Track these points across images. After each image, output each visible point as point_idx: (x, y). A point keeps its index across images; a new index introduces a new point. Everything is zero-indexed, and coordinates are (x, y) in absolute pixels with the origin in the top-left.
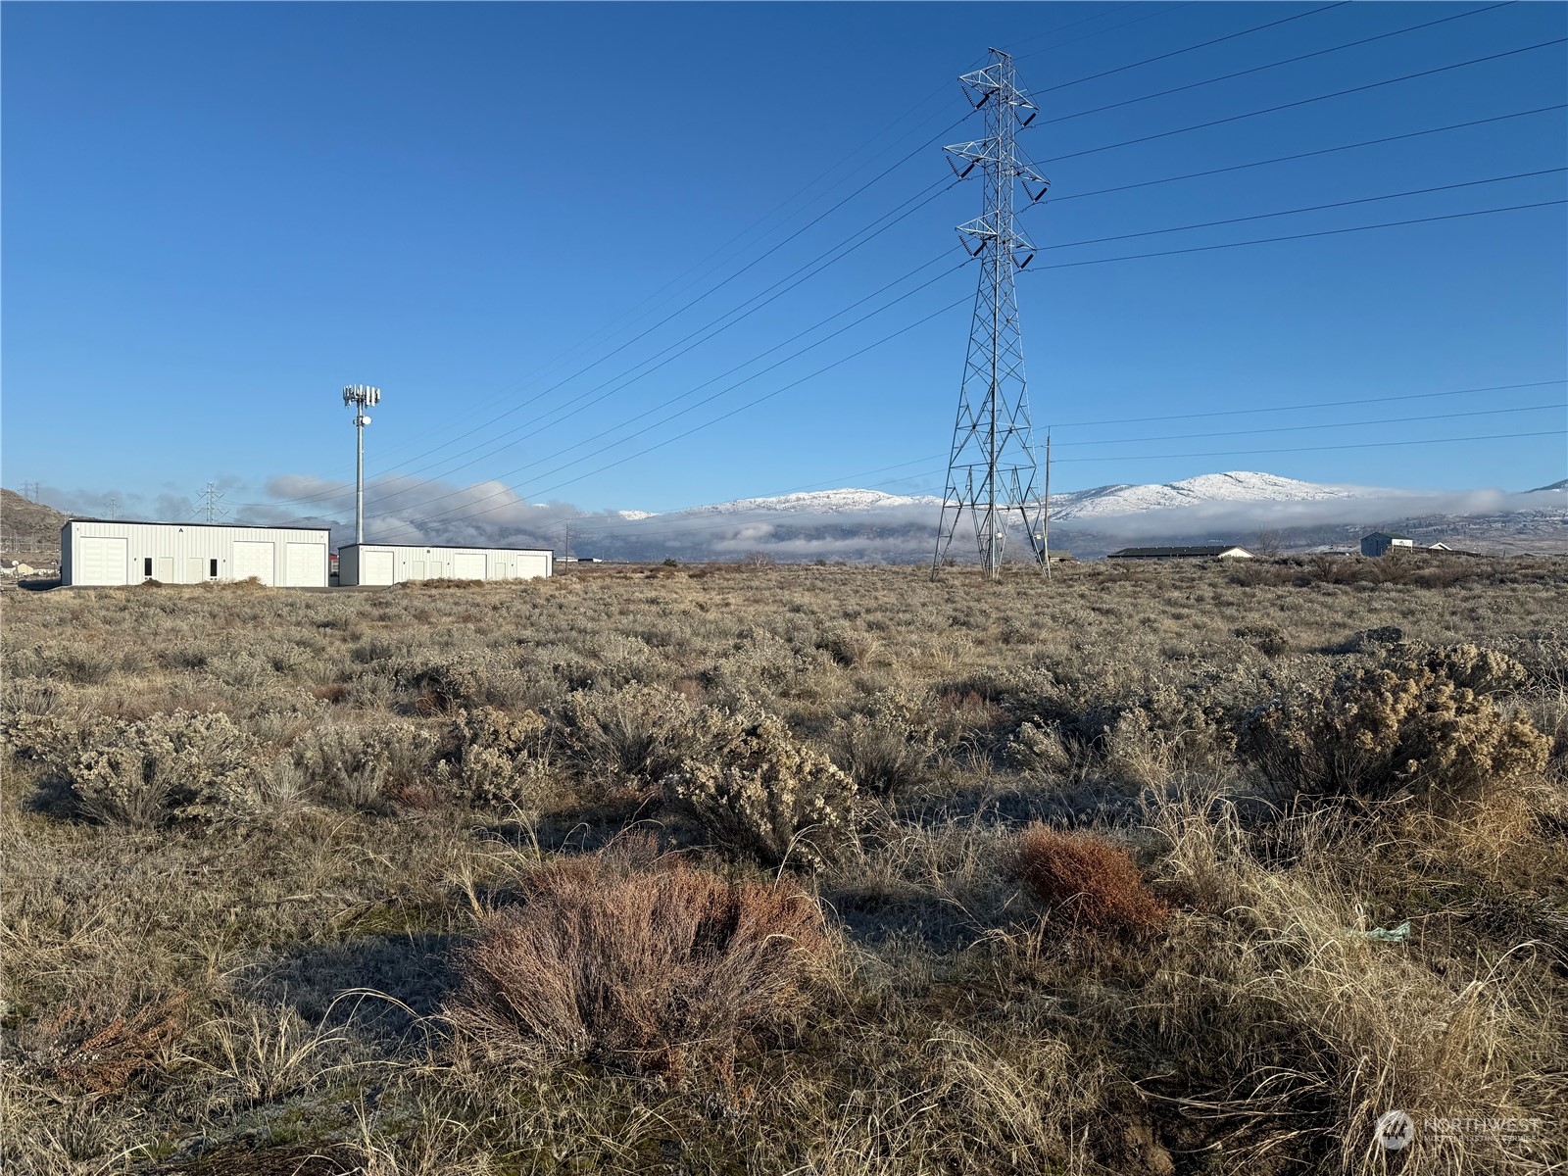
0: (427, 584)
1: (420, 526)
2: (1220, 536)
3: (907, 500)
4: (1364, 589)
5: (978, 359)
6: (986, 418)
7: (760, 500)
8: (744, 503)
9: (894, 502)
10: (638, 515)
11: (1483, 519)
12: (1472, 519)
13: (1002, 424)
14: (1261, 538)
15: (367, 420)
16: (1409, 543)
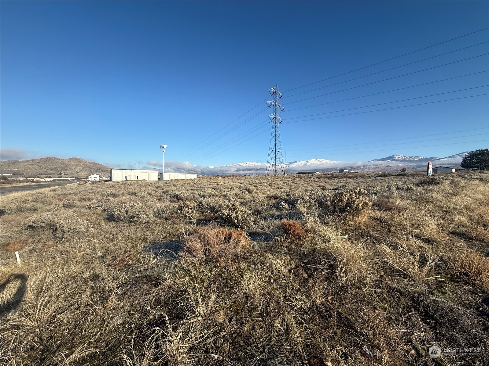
0: (175, 180)
1: (174, 170)
2: (314, 170)
3: (261, 164)
4: (340, 179)
5: (273, 139)
6: (274, 149)
7: (234, 164)
8: (232, 165)
10: (213, 167)
11: (360, 166)
12: (358, 167)
13: (277, 150)
14: (322, 170)
15: (164, 151)
16: (347, 171)
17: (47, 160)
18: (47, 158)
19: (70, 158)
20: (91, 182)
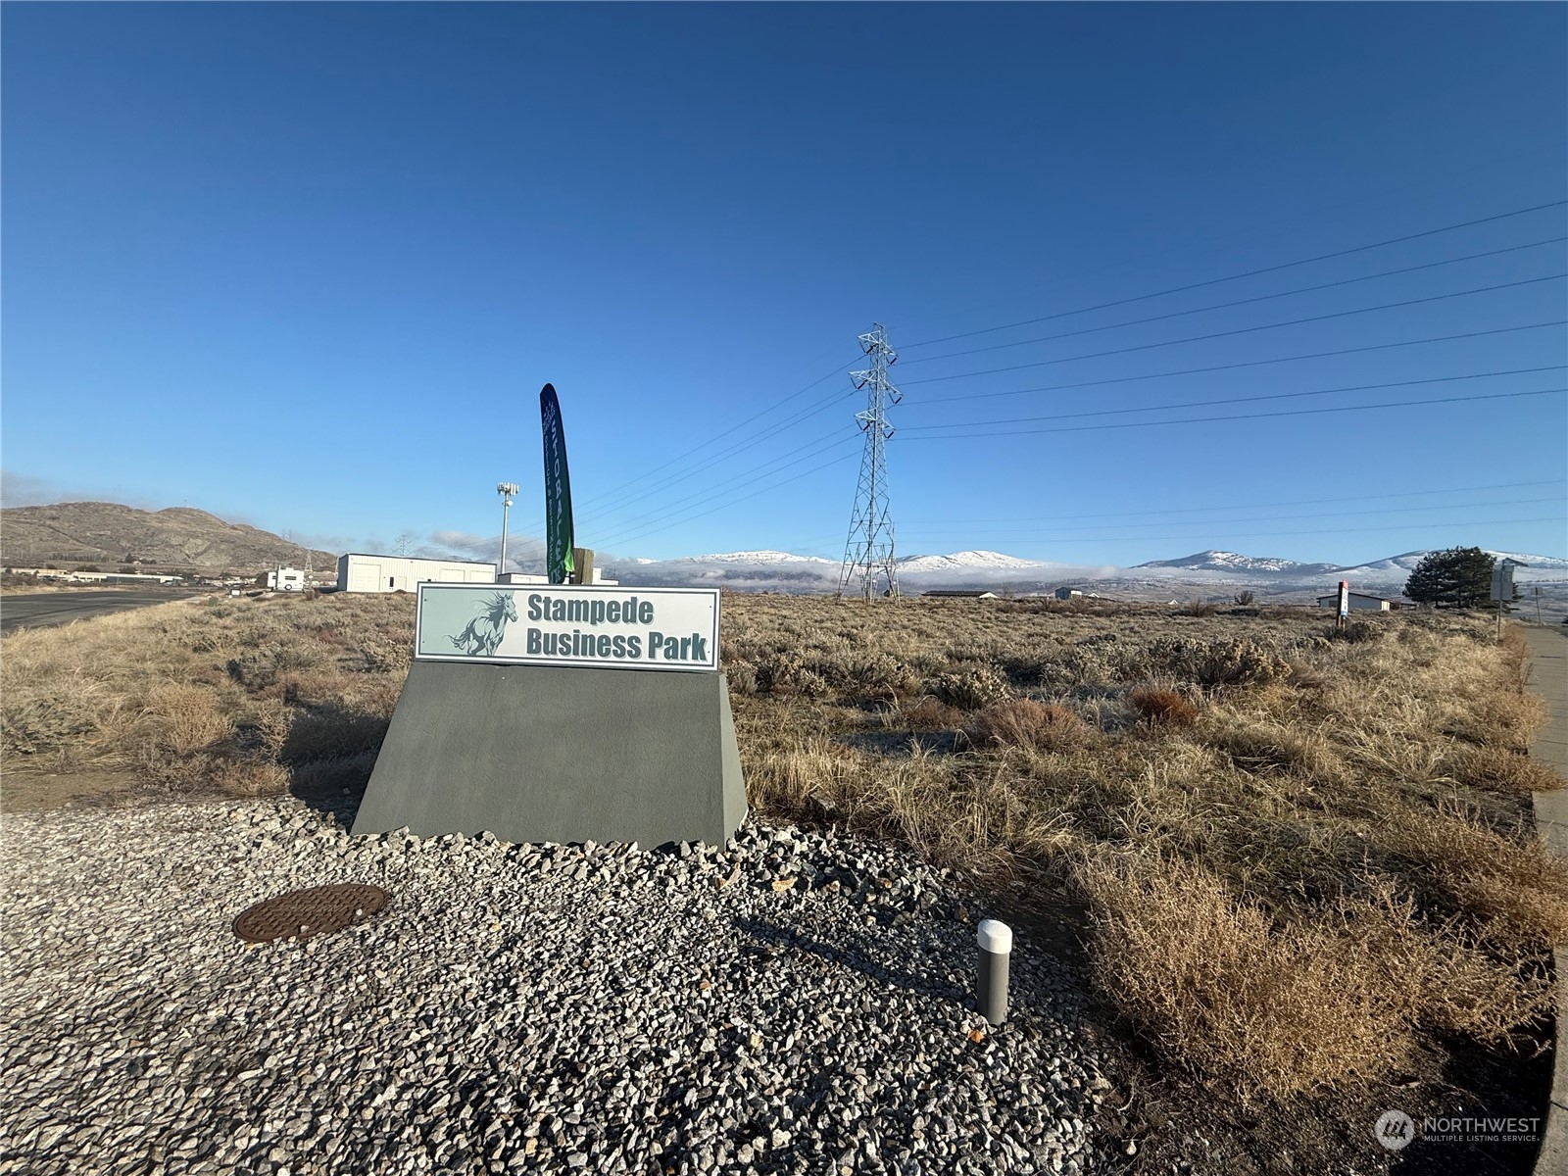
6: (868, 517)
7: (717, 556)
8: (709, 558)
9: (795, 560)
10: (648, 562)
11: (1107, 582)
12: (1101, 582)
14: (1006, 588)
15: (510, 503)
16: (1080, 593)
17: (86, 510)
18: (86, 505)
19: (168, 510)
20: (277, 591)
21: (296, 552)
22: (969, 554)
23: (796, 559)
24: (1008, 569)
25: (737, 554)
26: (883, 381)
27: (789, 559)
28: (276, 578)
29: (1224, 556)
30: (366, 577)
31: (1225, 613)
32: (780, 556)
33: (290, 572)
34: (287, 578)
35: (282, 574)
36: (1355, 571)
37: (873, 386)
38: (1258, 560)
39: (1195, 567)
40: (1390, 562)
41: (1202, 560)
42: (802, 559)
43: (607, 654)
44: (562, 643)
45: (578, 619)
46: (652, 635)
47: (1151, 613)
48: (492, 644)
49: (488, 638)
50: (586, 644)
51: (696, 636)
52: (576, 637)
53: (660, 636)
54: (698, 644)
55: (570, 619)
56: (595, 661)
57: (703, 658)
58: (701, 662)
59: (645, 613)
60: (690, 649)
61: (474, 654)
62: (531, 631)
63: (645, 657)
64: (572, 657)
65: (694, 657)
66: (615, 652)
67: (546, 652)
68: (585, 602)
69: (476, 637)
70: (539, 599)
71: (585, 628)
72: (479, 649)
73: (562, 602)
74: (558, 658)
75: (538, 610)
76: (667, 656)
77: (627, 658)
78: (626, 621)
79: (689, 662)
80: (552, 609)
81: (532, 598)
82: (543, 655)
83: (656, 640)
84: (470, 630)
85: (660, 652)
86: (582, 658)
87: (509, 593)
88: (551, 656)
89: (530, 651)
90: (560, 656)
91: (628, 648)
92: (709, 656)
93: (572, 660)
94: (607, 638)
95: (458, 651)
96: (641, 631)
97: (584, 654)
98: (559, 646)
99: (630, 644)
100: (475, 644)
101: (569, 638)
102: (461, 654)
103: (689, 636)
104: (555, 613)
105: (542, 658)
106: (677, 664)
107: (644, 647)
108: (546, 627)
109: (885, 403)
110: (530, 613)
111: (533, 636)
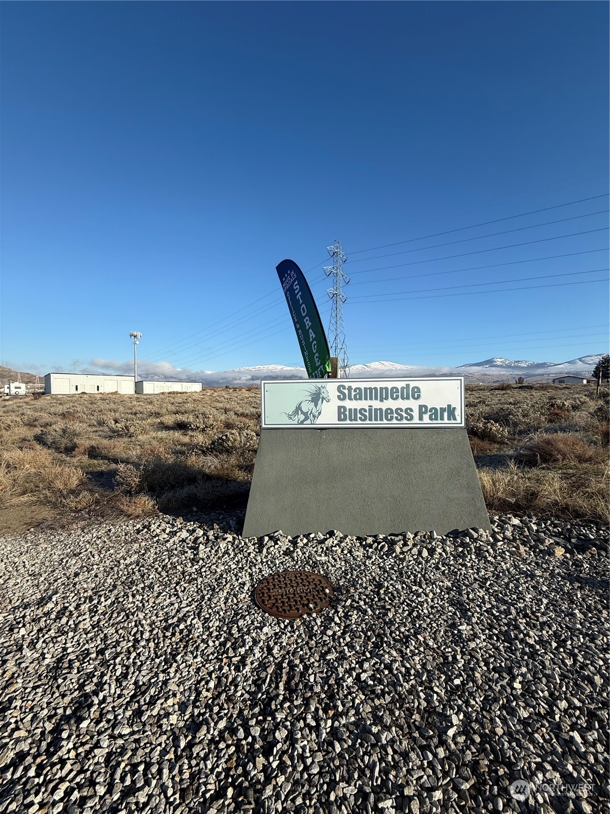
6: (334, 345)
7: (247, 368)
8: (242, 369)
10: (209, 372)
15: (137, 343)
20: (10, 395)
21: (11, 374)
22: (377, 363)
23: (289, 368)
24: (396, 370)
25: (257, 367)
26: (340, 272)
27: (285, 369)
28: (9, 388)
29: (501, 360)
30: (61, 386)
31: (516, 388)
32: (280, 367)
33: (17, 384)
34: (16, 388)
35: (13, 385)
36: (562, 366)
37: (335, 275)
38: (517, 362)
39: (487, 366)
40: (578, 361)
41: (490, 362)
42: (292, 368)
43: (392, 418)
44: (361, 413)
45: (371, 399)
46: (421, 407)
47: (480, 390)
48: (314, 416)
49: (311, 413)
50: (378, 414)
51: (449, 406)
52: (370, 410)
53: (426, 407)
54: (451, 411)
55: (366, 399)
56: (385, 423)
57: (455, 419)
58: (453, 422)
59: (416, 394)
60: (446, 414)
61: (302, 423)
62: (339, 408)
63: (416, 420)
64: (368, 422)
65: (449, 419)
66: (397, 418)
67: (351, 420)
68: (376, 389)
69: (302, 413)
70: (344, 387)
71: (376, 404)
72: (305, 420)
73: (360, 389)
74: (359, 423)
75: (344, 394)
76: (431, 419)
77: (405, 421)
78: (403, 398)
79: (446, 422)
80: (353, 393)
81: (339, 388)
82: (348, 422)
83: (423, 410)
84: (299, 409)
85: (426, 418)
86: (374, 422)
87: (323, 385)
88: (354, 422)
89: (339, 419)
90: (360, 422)
91: (405, 415)
92: (458, 418)
93: (368, 423)
94: (391, 410)
95: (291, 422)
96: (414, 404)
97: (376, 420)
98: (359, 415)
99: (406, 412)
100: (302, 417)
101: (365, 411)
102: (294, 423)
103: (445, 406)
104: (355, 396)
105: (348, 423)
106: (438, 423)
107: (416, 414)
108: (349, 404)
109: (342, 283)
110: (339, 397)
111: (341, 411)
